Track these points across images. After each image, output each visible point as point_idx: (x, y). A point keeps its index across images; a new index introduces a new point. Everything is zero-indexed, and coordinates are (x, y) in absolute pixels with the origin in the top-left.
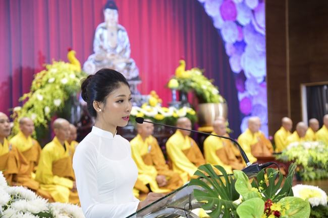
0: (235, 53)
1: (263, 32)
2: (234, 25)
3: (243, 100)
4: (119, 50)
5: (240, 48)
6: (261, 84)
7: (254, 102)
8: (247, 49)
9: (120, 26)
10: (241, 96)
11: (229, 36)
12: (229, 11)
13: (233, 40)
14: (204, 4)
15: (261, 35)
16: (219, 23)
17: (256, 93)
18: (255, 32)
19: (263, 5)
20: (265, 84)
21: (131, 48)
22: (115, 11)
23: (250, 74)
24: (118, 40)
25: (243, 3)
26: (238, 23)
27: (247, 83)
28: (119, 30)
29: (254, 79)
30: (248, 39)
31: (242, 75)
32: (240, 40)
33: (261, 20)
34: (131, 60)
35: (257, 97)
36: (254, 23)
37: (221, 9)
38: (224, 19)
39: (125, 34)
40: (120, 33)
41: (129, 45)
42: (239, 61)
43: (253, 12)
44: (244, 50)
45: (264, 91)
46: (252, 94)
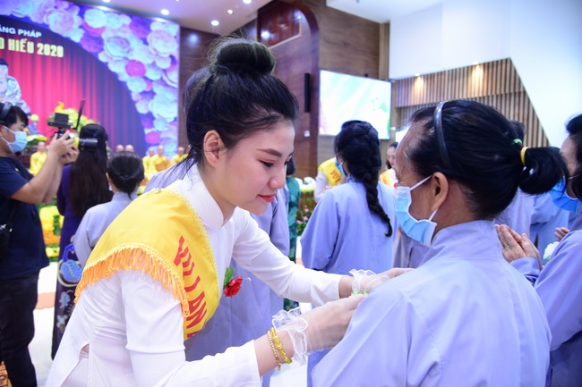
0: (142, 99)
1: (176, 86)
2: (142, 80)
3: (149, 134)
4: (7, 94)
5: (148, 96)
6: (171, 123)
7: (162, 136)
8: (156, 97)
9: (10, 77)
10: (147, 131)
11: (135, 86)
12: (136, 69)
13: (141, 90)
14: (107, 63)
15: (174, 88)
16: (124, 77)
17: (165, 129)
18: (166, 85)
19: (177, 66)
20: (177, 123)
21: (22, 92)
22: (5, 66)
23: (159, 115)
24: (8, 86)
25: (153, 65)
26: (146, 79)
27: (155, 122)
28: (8, 80)
29: (164, 120)
30: (158, 89)
31: (150, 117)
32: (148, 90)
33: (174, 77)
34: (22, 101)
35: (165, 132)
36: (165, 78)
37: (126, 67)
38: (130, 74)
39: (16, 83)
40: (10, 82)
41: (20, 91)
42: (147, 105)
43: (165, 71)
44: (152, 98)
45: (175, 129)
46: (160, 129)
